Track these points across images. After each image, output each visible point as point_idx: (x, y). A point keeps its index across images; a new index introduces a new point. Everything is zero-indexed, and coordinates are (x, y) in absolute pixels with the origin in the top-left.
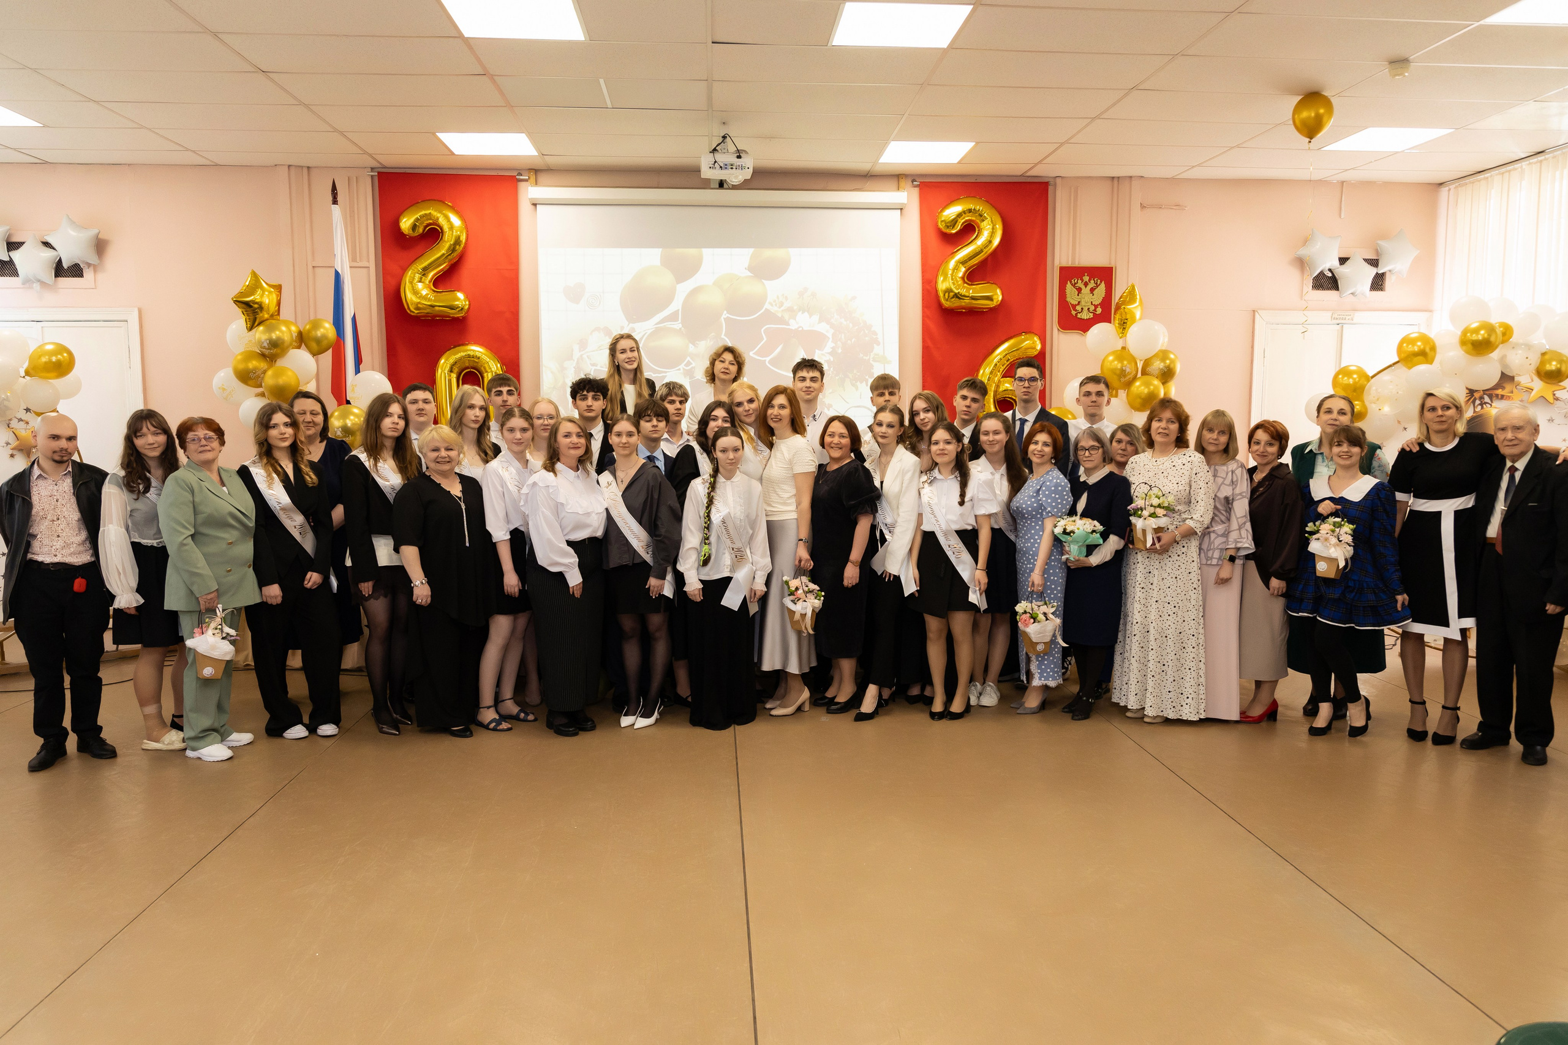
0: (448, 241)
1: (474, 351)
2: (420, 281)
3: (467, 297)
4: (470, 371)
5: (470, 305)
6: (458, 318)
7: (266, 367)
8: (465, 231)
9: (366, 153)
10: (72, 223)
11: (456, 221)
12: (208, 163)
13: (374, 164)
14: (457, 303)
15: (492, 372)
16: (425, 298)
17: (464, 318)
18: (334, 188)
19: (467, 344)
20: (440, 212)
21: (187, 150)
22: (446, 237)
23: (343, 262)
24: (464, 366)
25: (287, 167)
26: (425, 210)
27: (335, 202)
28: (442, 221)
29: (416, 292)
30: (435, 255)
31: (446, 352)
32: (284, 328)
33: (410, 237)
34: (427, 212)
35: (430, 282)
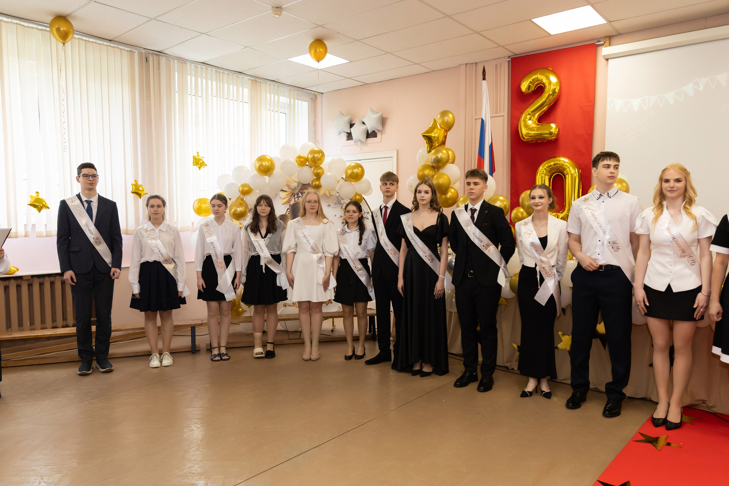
0: (548, 92)
1: (560, 161)
2: (530, 119)
3: (557, 126)
4: (558, 174)
5: (559, 131)
6: (551, 141)
7: (434, 174)
8: (559, 85)
9: (500, 46)
10: (372, 110)
11: (553, 79)
12: (429, 71)
13: (510, 54)
14: (552, 130)
15: (571, 174)
16: (532, 129)
17: (556, 140)
18: (484, 71)
19: (556, 157)
20: (543, 75)
21: (415, 64)
22: (547, 89)
23: (486, 113)
24: (553, 171)
25: (465, 65)
26: (534, 74)
27: (484, 79)
28: (545, 80)
29: (526, 126)
30: (539, 102)
31: (543, 162)
32: (444, 152)
33: (527, 94)
34: (536, 76)
35: (536, 120)
